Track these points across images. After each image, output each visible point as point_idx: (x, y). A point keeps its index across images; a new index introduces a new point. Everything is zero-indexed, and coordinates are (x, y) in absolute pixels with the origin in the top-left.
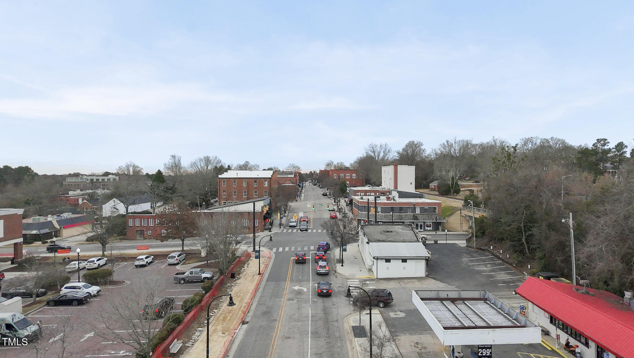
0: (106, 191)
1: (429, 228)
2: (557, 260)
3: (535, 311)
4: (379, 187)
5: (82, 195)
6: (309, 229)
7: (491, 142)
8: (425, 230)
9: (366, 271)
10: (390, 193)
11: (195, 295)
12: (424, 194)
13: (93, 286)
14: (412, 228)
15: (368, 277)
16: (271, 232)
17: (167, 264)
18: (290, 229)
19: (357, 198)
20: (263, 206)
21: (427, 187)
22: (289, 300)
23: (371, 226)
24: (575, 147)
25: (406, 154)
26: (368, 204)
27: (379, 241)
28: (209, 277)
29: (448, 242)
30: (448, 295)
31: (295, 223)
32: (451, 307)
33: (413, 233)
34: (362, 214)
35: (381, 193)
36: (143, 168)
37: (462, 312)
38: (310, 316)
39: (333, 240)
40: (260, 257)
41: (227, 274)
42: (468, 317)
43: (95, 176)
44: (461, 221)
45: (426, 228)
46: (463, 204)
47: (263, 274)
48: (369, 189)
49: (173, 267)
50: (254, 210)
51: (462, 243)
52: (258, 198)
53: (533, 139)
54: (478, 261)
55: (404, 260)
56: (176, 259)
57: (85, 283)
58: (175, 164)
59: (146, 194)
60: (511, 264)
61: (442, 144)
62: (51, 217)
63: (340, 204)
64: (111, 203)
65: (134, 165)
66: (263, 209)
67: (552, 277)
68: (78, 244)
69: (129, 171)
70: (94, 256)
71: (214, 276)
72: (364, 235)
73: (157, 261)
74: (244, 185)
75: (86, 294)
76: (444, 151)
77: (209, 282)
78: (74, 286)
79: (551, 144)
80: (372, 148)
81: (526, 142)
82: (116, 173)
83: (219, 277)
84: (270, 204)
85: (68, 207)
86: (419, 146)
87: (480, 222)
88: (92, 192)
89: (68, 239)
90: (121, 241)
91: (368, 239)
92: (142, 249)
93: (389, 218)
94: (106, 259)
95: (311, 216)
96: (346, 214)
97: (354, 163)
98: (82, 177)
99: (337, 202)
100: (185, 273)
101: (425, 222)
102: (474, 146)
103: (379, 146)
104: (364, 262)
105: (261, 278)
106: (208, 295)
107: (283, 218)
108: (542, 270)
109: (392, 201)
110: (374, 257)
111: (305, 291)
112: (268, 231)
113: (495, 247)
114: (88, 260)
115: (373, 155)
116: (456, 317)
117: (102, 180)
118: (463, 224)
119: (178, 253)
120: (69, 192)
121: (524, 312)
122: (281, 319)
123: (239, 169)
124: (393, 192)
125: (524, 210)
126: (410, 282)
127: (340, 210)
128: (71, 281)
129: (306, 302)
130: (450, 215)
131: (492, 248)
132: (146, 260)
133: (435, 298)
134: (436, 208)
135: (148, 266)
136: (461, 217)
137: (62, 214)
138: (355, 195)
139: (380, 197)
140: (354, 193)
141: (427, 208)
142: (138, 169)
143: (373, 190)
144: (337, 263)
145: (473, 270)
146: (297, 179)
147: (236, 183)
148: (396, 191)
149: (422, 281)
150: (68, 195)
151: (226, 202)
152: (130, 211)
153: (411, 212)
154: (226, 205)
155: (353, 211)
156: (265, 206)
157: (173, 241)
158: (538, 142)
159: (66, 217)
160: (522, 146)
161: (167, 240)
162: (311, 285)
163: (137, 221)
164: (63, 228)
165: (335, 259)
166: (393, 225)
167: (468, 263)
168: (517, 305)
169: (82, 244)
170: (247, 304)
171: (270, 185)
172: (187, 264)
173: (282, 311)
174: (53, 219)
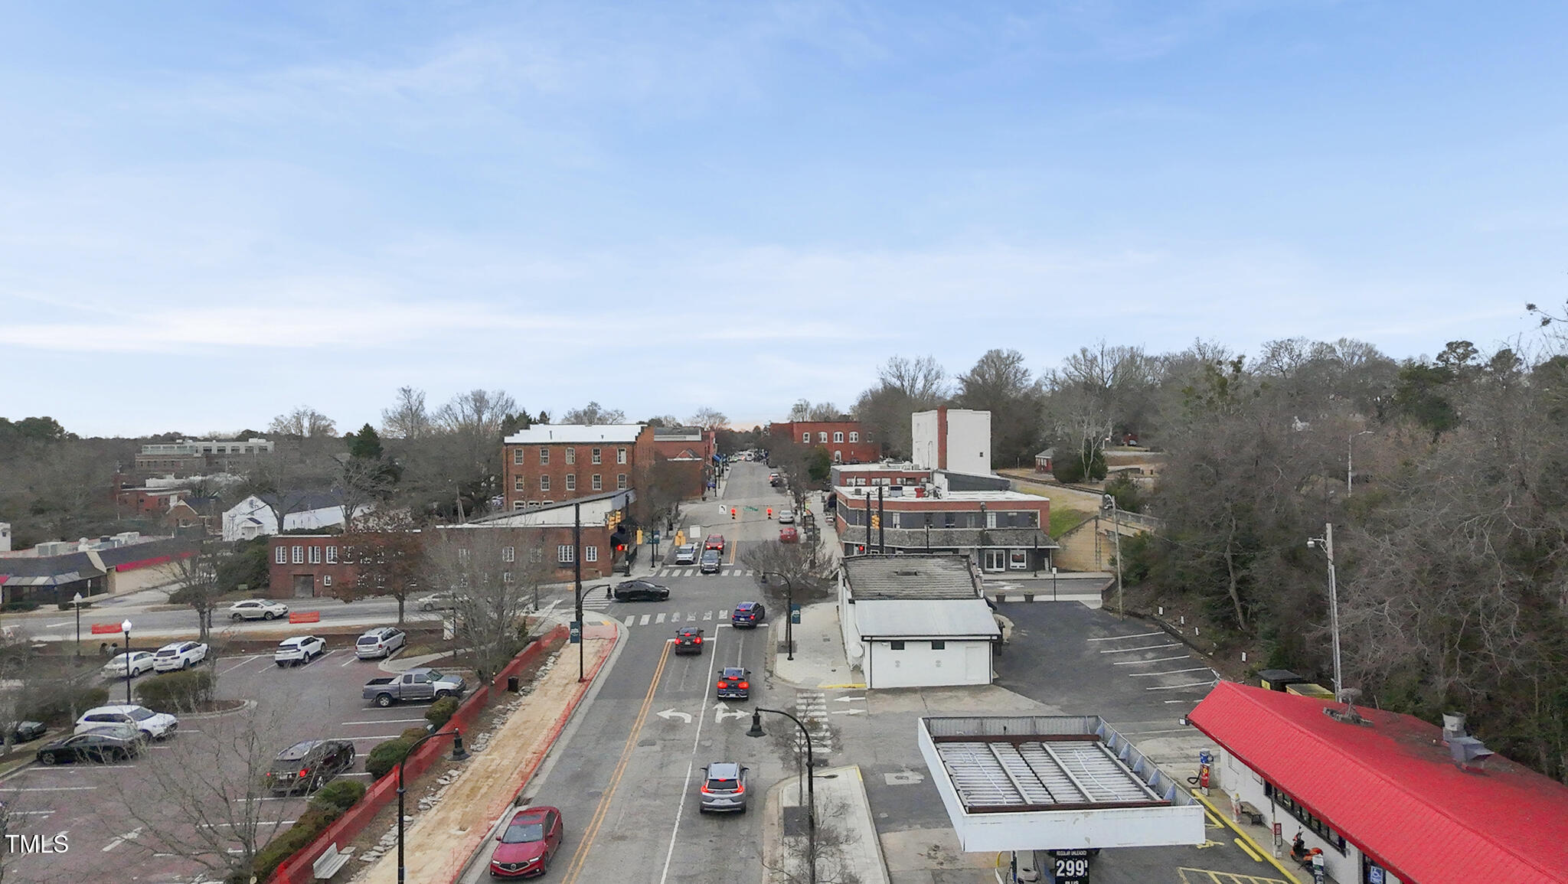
0: (238, 477)
1: (1018, 565)
2: (1304, 638)
3: (1234, 765)
4: (904, 463)
5: (178, 488)
6: (726, 568)
7: (1192, 352)
8: (1008, 569)
9: (848, 669)
10: (928, 478)
11: (405, 733)
12: (1013, 481)
13: (158, 714)
14: (969, 564)
15: (849, 685)
16: (630, 575)
17: (356, 658)
18: (677, 568)
19: (846, 492)
20: (609, 513)
21: (1029, 463)
22: (642, 744)
23: (870, 561)
24: (1398, 363)
25: (980, 381)
26: (869, 505)
27: (880, 596)
28: (452, 688)
29: (1059, 598)
30: (1005, 728)
31: (691, 555)
33: (969, 576)
34: (855, 531)
35: (907, 479)
37: (1031, 769)
38: (686, 784)
39: (772, 597)
40: (585, 638)
41: (493, 682)
42: (1041, 783)
43: (214, 441)
44: (1098, 546)
45: (1012, 564)
46: (1100, 504)
47: (591, 681)
48: (880, 470)
49: (370, 665)
50: (579, 522)
51: (1093, 601)
52: (604, 491)
53: (1294, 344)
54: (1124, 643)
55: (938, 644)
56: (377, 644)
57: (138, 707)
58: (411, 409)
59: (331, 485)
60: (1202, 651)
61: (1070, 358)
62: (86, 543)
63: (805, 507)
64: (244, 507)
65: (313, 414)
66: (607, 520)
67: (1292, 682)
68: (148, 609)
69: (301, 426)
70: (179, 638)
71: (465, 687)
72: (845, 583)
73: (334, 651)
74: (569, 460)
75: (137, 734)
76: (1076, 373)
77: (446, 702)
78: (110, 715)
79: (1341, 356)
80: (896, 366)
81: (1277, 350)
82: (271, 432)
83: (478, 689)
84: (626, 509)
85: (138, 516)
86: (1013, 362)
87: (1133, 548)
88: (202, 481)
89: (126, 597)
91: (853, 593)
92: (302, 622)
93: (921, 539)
94: (205, 647)
95: (734, 538)
96: (816, 532)
98: (182, 443)
99: (800, 501)
100: (392, 679)
101: (1009, 549)
102: (1151, 361)
103: (913, 362)
104: (845, 649)
105: (584, 692)
106: (438, 734)
107: (662, 541)
108: (1272, 666)
109: (931, 499)
110: (863, 637)
111: (686, 722)
112: (623, 574)
113: (1169, 609)
114: (160, 650)
115: (898, 383)
116: (1012, 782)
117: (233, 450)
118: (1102, 554)
119: (386, 631)
120: (147, 481)
121: (1208, 768)
122: (612, 792)
124: (936, 476)
125: (1233, 518)
126: (951, 697)
127: (808, 522)
128: (107, 701)
129: (686, 748)
130: (1070, 532)
131: (1161, 612)
132: (304, 649)
133: (972, 734)
134: (1036, 514)
135: (309, 663)
136: (1098, 537)
137: (115, 535)
138: (844, 485)
139: (901, 488)
140: (841, 479)
141: (1015, 514)
142: (323, 422)
143: (889, 472)
144: (779, 652)
145: (1111, 665)
146: (712, 446)
147: (548, 456)
148: (943, 473)
149: (979, 696)
150: (143, 489)
151: (523, 504)
152: (287, 527)
153: (973, 524)
154: (521, 511)
155: (836, 524)
156: (613, 513)
157: (376, 602)
158: (1307, 352)
159: (126, 541)
160: (1265, 361)
161: (362, 598)
162: (704, 706)
163: (296, 551)
164: (115, 569)
165: (776, 642)
166: (923, 557)
167: (1100, 649)
168: (1196, 752)
169: (154, 610)
170: (536, 755)
171: (633, 460)
172: (406, 657)
173: (619, 772)
174: (90, 548)
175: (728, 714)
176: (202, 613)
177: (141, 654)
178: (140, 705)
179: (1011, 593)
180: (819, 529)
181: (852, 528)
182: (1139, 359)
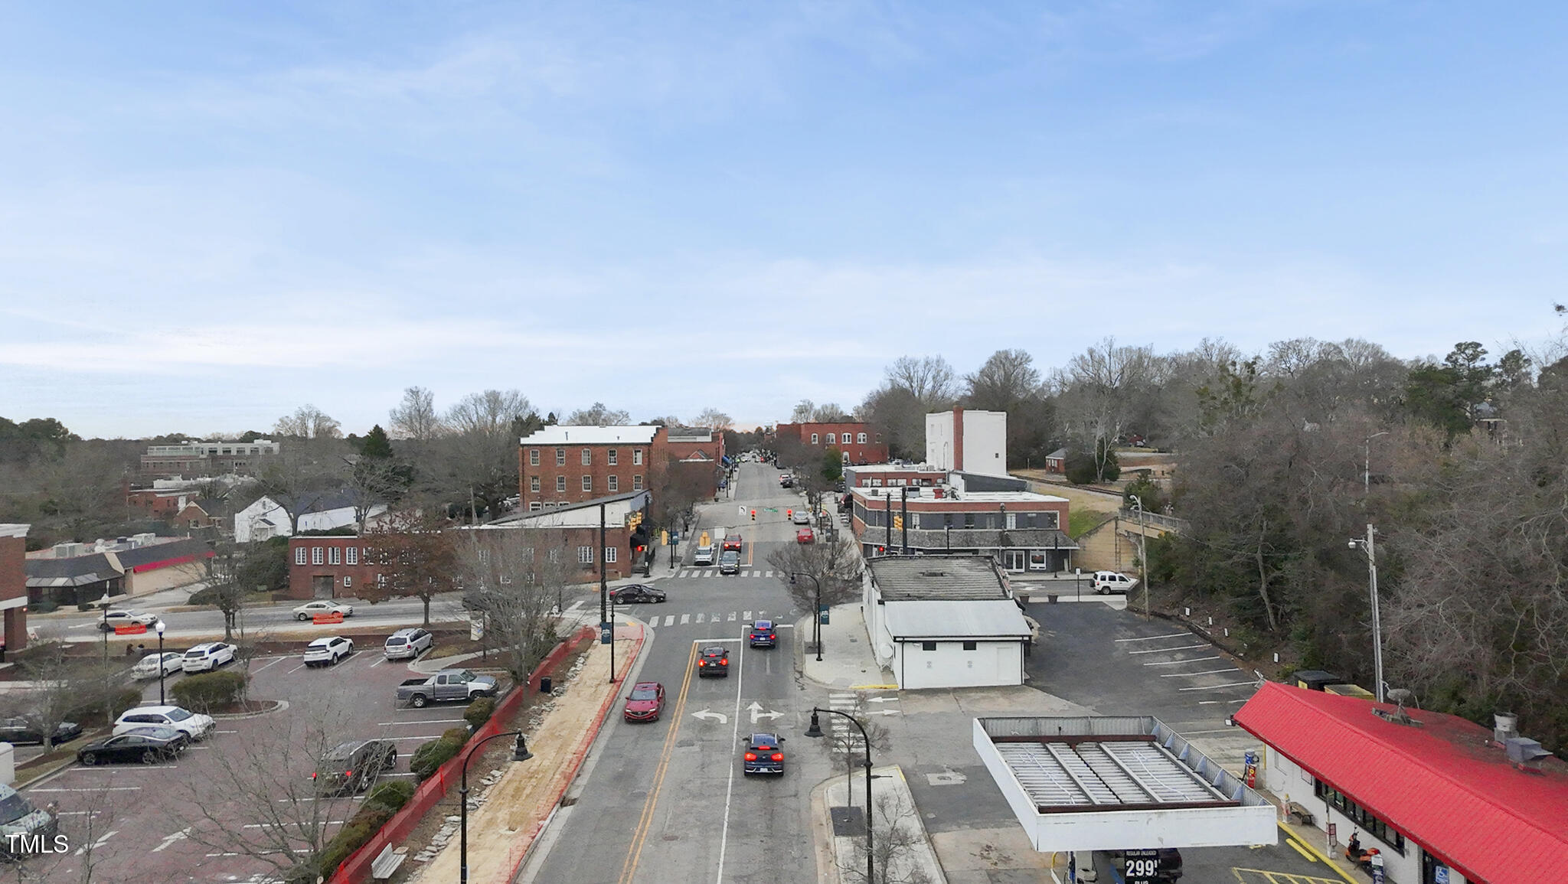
0: (246, 478)
1: (1038, 566)
2: (1340, 640)
3: (1280, 766)
4: (918, 464)
5: (186, 489)
6: (745, 569)
7: (1199, 353)
8: (1028, 570)
9: (878, 671)
10: (944, 479)
11: (446, 733)
12: (1028, 482)
13: (196, 715)
14: (993, 564)
15: (880, 686)
16: (649, 576)
17: (384, 658)
18: (696, 569)
19: (862, 492)
20: (629, 514)
21: (1039, 464)
22: (681, 744)
23: (893, 561)
24: (1406, 364)
25: (989, 383)
26: (889, 506)
27: (909, 597)
28: (486, 689)
29: (1082, 599)
30: (1060, 728)
31: (709, 556)
32: (1067, 757)
33: (995, 577)
34: (873, 531)
35: (924, 480)
36: (340, 421)
37: (1091, 770)
38: (730, 784)
39: (797, 596)
40: (615, 639)
41: (529, 683)
42: (1104, 783)
43: (220, 442)
44: (1118, 547)
45: (1032, 565)
46: (1121, 505)
47: (622, 681)
48: (896, 471)
49: (399, 665)
50: (603, 523)
51: (1119, 603)
52: (619, 493)
53: (1302, 345)
54: (1152, 644)
55: (970, 645)
56: (406, 645)
57: (176, 708)
58: (419, 411)
59: (344, 486)
60: (1233, 652)
61: (1077, 359)
62: (103, 544)
63: (821, 509)
64: (256, 508)
65: (318, 416)
66: (628, 521)
67: (1328, 683)
68: (167, 610)
69: (306, 428)
70: (207, 639)
71: (498, 688)
72: (873, 583)
73: (361, 652)
74: (585, 460)
75: (175, 735)
76: (1084, 374)
77: (483, 703)
78: (148, 716)
79: (1347, 357)
80: (905, 367)
81: (1285, 350)
82: (275, 433)
83: (513, 689)
84: (646, 510)
85: (151, 518)
86: (1021, 364)
87: (1158, 549)
88: (211, 482)
89: (146, 598)
90: (277, 602)
91: (881, 593)
92: (327, 623)
93: (941, 541)
94: (233, 647)
95: (750, 538)
96: (834, 533)
97: (864, 406)
98: (187, 445)
99: (815, 502)
100: (426, 680)
101: (1029, 550)
102: (1158, 362)
103: (922, 363)
104: (873, 650)
105: (616, 692)
106: (478, 735)
107: (680, 542)
108: (1306, 667)
109: (949, 500)
110: (895, 638)
111: (721, 722)
112: (643, 575)
113: (1196, 610)
114: (189, 651)
115: (907, 384)
116: (1075, 782)
117: (238, 451)
118: (1121, 554)
119: (413, 632)
120: (155, 482)
121: (1255, 769)
122: (657, 792)
123: (580, 423)
124: (952, 477)
125: (1264, 519)
126: (983, 698)
127: (823, 523)
128: (142, 702)
129: (725, 748)
130: (1090, 533)
131: (1188, 613)
132: (333, 650)
133: (1027, 735)
134: (1055, 515)
135: (337, 663)
136: (1118, 539)
137: (132, 537)
138: (860, 486)
139: (918, 490)
140: (857, 480)
141: (1034, 515)
142: (328, 424)
143: (905, 473)
144: (806, 653)
145: (1141, 666)
146: (721, 448)
147: (564, 457)
148: (959, 474)
149: (1012, 696)
150: (152, 490)
151: (539, 505)
152: (301, 528)
153: (993, 525)
154: (537, 512)
155: (852, 525)
156: (633, 513)
157: (401, 603)
158: (1314, 352)
159: (142, 543)
160: (1273, 362)
161: (388, 600)
162: (738, 707)
163: (315, 552)
164: (132, 571)
165: (803, 643)
166: (946, 558)
167: (1129, 650)
168: (1241, 753)
169: (175, 611)
170: (575, 756)
171: (649, 462)
172: (435, 658)
173: (661, 772)
174: (107, 550)
175: (763, 715)
176: (227, 614)
177: (169, 655)
178: (175, 705)
179: (1035, 594)
180: (837, 530)
181: (871, 529)
182: (1146, 360)
